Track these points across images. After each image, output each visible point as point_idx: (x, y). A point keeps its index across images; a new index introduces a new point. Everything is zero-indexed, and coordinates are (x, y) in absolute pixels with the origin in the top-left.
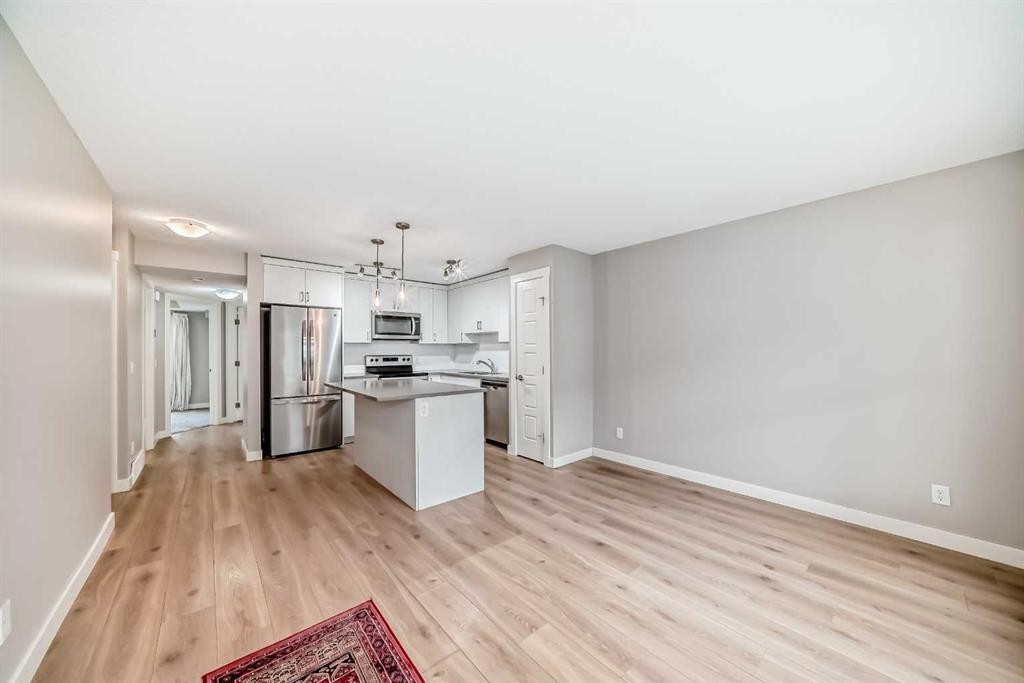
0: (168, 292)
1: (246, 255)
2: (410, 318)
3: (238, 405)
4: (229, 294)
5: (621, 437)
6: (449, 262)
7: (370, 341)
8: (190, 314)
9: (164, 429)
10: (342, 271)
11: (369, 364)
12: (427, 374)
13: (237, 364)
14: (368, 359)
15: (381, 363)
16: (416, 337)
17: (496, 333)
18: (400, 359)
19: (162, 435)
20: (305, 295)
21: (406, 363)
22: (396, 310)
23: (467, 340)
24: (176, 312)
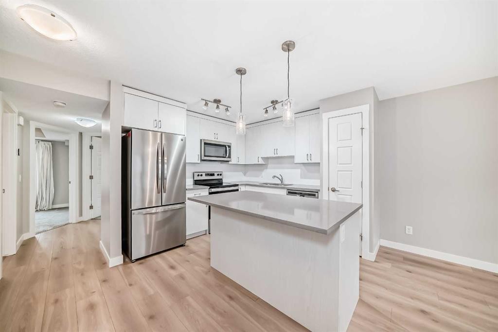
0: (33, 120)
1: (110, 82)
2: (225, 146)
3: (91, 207)
4: (89, 123)
5: (411, 233)
6: (273, 102)
7: (199, 162)
8: (54, 143)
9: (28, 231)
10: (185, 106)
11: (196, 178)
12: (238, 185)
13: (91, 177)
14: (196, 174)
15: (204, 177)
16: (228, 159)
17: (293, 157)
18: (216, 174)
19: (26, 236)
20: (158, 122)
21: (219, 177)
22: (216, 140)
23: (261, 162)
24: (42, 141)
